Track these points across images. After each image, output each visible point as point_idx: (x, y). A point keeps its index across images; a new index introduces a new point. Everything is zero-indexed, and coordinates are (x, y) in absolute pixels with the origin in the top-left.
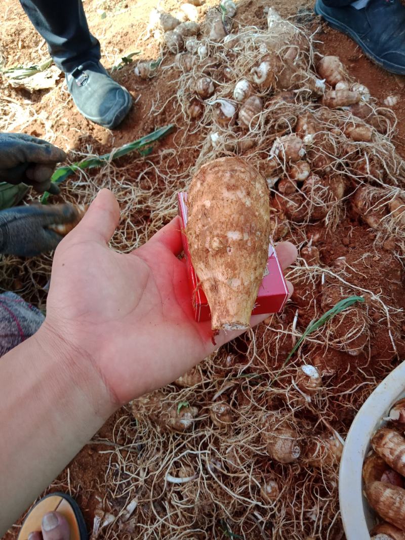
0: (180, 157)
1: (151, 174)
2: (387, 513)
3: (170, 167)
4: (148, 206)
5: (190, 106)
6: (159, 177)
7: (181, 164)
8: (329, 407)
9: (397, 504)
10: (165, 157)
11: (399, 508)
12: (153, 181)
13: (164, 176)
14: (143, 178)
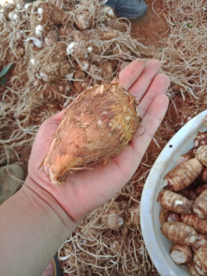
0: (22, 79)
1: (9, 93)
2: (174, 239)
3: (18, 86)
4: (12, 112)
5: (17, 49)
6: (14, 94)
7: (24, 83)
8: (135, 190)
9: (178, 233)
10: (14, 82)
11: (179, 234)
12: (11, 97)
13: (16, 92)
14: (6, 97)
